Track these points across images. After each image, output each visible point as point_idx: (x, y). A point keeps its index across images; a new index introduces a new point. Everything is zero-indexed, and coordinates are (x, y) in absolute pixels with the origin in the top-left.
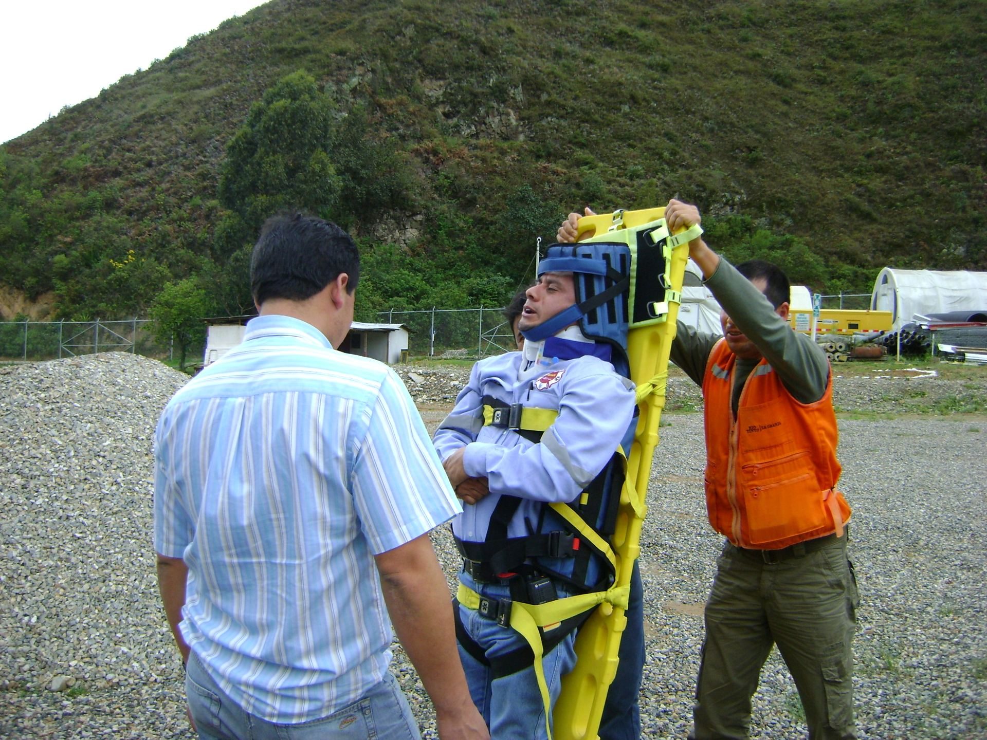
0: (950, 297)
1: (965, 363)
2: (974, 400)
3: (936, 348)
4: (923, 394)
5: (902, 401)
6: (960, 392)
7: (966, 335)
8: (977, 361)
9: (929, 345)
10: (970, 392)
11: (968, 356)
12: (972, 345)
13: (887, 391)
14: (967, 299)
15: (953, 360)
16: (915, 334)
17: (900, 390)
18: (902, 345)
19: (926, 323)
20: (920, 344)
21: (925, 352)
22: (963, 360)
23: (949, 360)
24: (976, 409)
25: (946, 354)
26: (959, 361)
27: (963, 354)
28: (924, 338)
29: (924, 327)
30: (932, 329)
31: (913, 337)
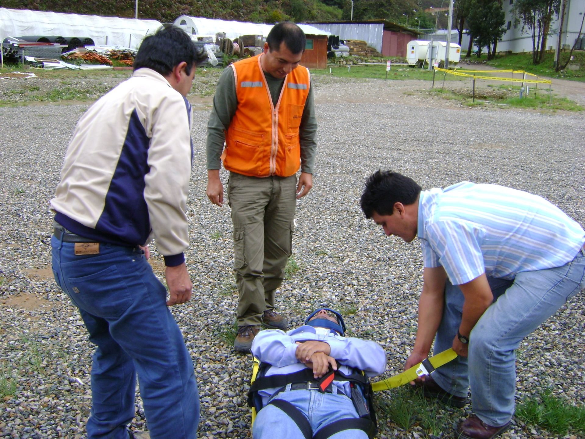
0: (21, 26)
1: (44, 69)
2: (70, 91)
3: (25, 59)
4: (38, 89)
5: (26, 94)
6: (61, 87)
7: (42, 51)
8: (51, 67)
9: (20, 57)
10: (66, 86)
11: (45, 64)
12: (46, 57)
13: (14, 87)
14: (32, 28)
15: (37, 67)
16: (11, 49)
17: (23, 86)
18: (3, 56)
19: (17, 43)
20: (14, 56)
21: (18, 61)
22: (43, 67)
23: (34, 66)
24: (73, 97)
25: (31, 63)
26: (40, 67)
27: (42, 63)
28: (17, 52)
29: (15, 45)
30: (21, 46)
31: (10, 52)
